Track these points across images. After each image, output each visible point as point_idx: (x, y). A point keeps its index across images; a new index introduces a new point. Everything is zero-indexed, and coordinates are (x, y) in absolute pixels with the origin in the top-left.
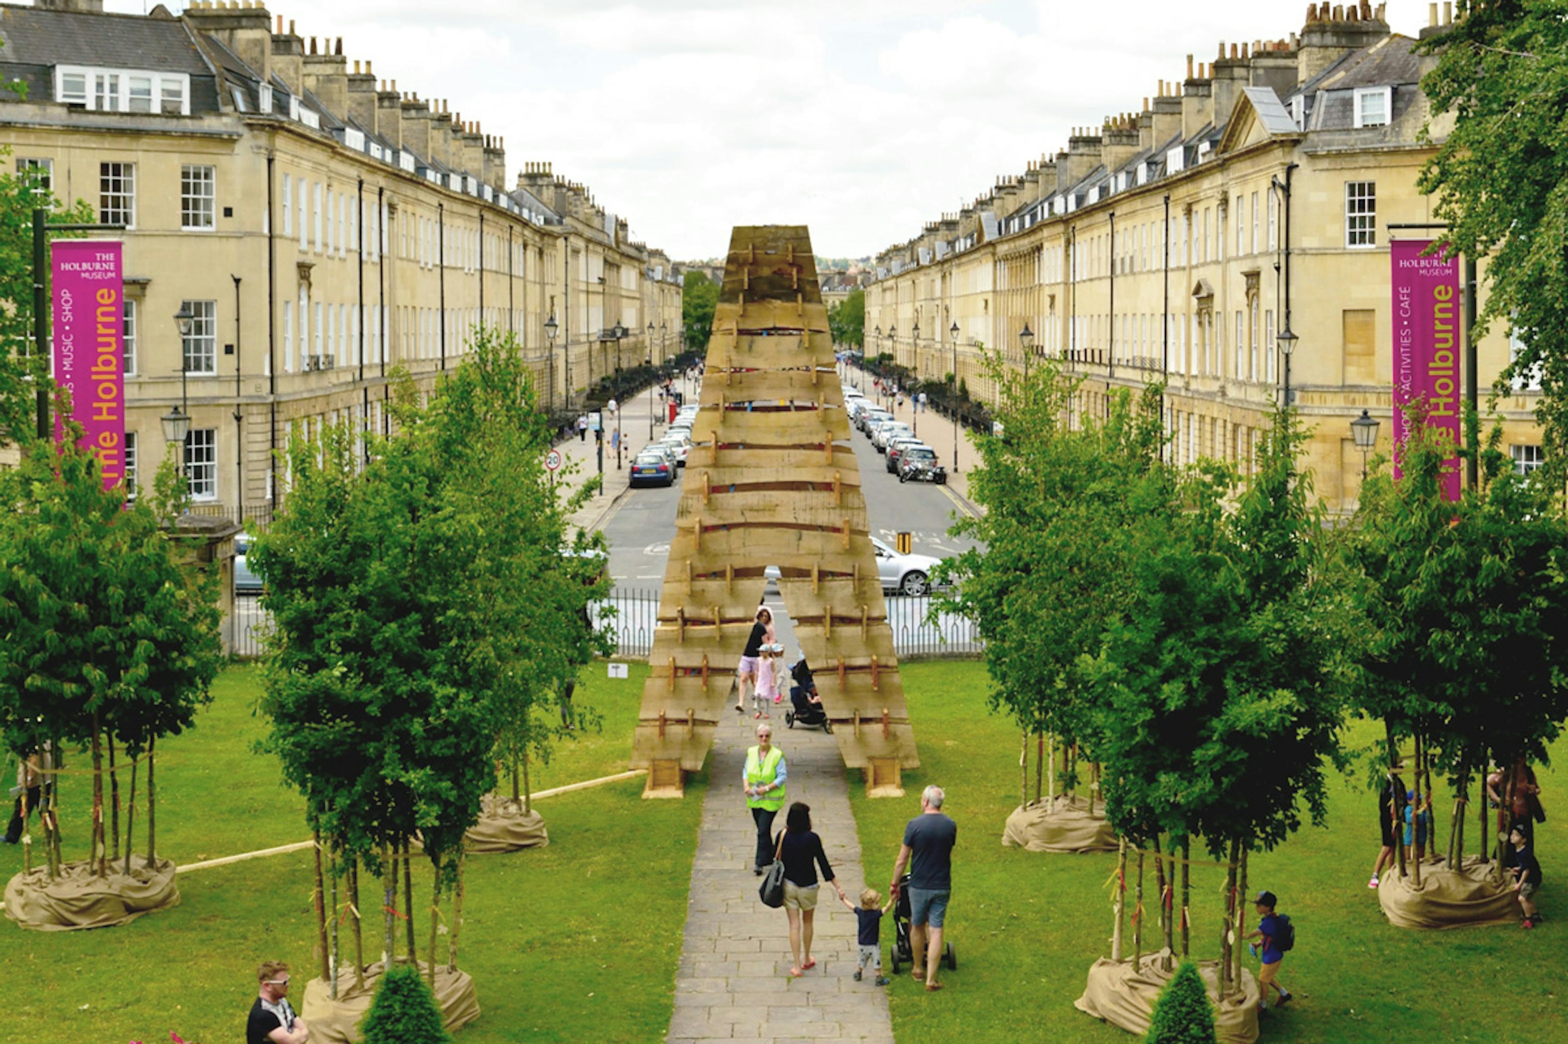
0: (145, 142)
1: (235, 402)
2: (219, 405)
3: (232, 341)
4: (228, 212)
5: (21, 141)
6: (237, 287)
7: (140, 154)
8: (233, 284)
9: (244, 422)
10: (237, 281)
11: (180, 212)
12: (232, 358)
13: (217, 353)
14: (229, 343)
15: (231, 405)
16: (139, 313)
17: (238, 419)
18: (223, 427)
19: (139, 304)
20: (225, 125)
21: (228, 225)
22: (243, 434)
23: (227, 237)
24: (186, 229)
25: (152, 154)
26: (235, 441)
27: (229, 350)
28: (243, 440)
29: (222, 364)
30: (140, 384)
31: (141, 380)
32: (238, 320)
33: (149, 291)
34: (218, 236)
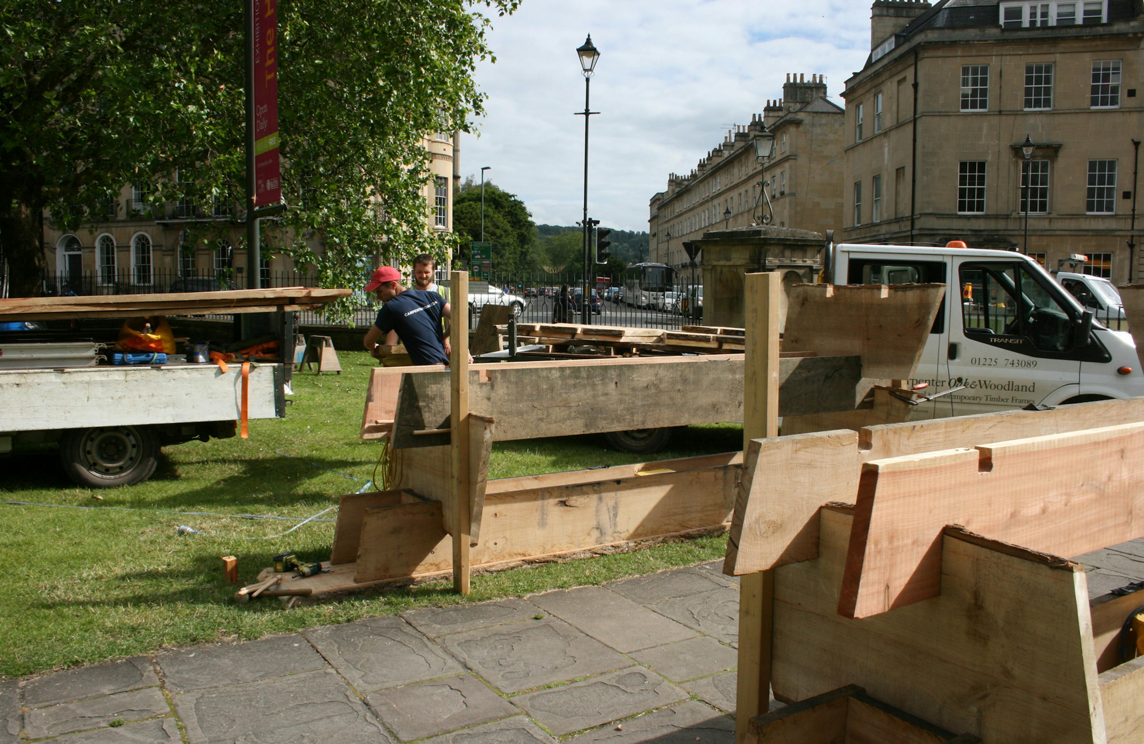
0: (1062, 46)
1: (1129, 234)
2: (1115, 236)
3: (1129, 188)
4: (1132, 93)
5: (966, 54)
6: (1137, 149)
7: (1058, 55)
8: (1133, 146)
9: (1136, 249)
10: (1137, 144)
11: (1089, 95)
12: (1129, 202)
13: (1117, 198)
14: (1126, 190)
15: (1126, 236)
16: (1052, 168)
17: (1131, 246)
18: (1118, 252)
19: (1052, 162)
20: (1133, 27)
21: (1132, 102)
22: (1135, 258)
23: (1130, 112)
24: (1093, 108)
25: (1067, 55)
26: (1127, 263)
27: (1126, 195)
28: (1135, 262)
29: (1121, 206)
30: (1050, 219)
31: (1051, 216)
32: (1136, 173)
33: (1061, 154)
34: (1122, 111)
